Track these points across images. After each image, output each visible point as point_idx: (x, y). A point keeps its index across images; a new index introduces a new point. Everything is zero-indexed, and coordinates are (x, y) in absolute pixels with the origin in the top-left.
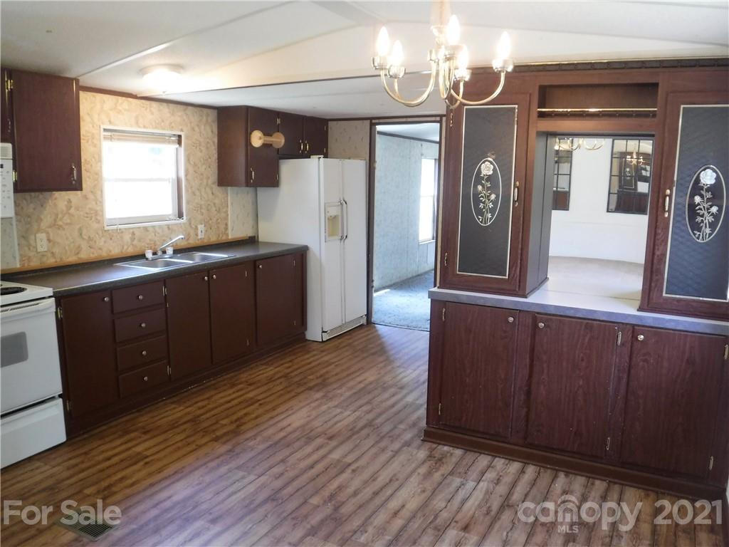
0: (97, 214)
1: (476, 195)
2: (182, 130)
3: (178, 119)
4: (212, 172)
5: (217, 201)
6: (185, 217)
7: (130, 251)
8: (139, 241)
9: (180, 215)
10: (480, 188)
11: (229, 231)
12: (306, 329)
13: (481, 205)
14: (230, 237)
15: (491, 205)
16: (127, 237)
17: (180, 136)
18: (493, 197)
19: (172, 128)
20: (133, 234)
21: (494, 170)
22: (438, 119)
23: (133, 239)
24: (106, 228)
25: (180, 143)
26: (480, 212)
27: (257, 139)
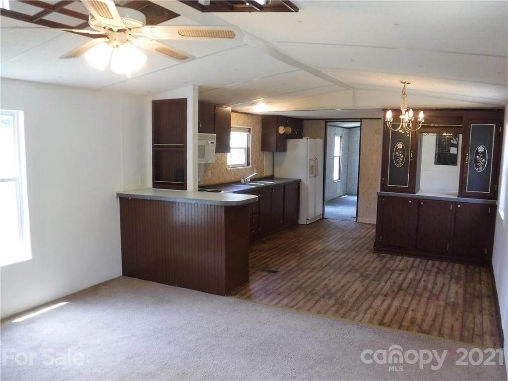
0: (225, 162)
1: (396, 155)
2: (251, 126)
3: (250, 122)
4: (259, 145)
5: (261, 158)
6: (251, 166)
7: (234, 179)
8: (237, 175)
9: (248, 164)
10: (397, 153)
11: (264, 173)
12: (299, 219)
13: (398, 160)
14: (264, 175)
15: (401, 159)
16: (233, 173)
17: (250, 129)
18: (402, 156)
19: (248, 125)
20: (235, 172)
21: (403, 146)
22: (360, 120)
23: (235, 175)
24: (228, 169)
25: (249, 132)
26: (397, 162)
27: (281, 130)
